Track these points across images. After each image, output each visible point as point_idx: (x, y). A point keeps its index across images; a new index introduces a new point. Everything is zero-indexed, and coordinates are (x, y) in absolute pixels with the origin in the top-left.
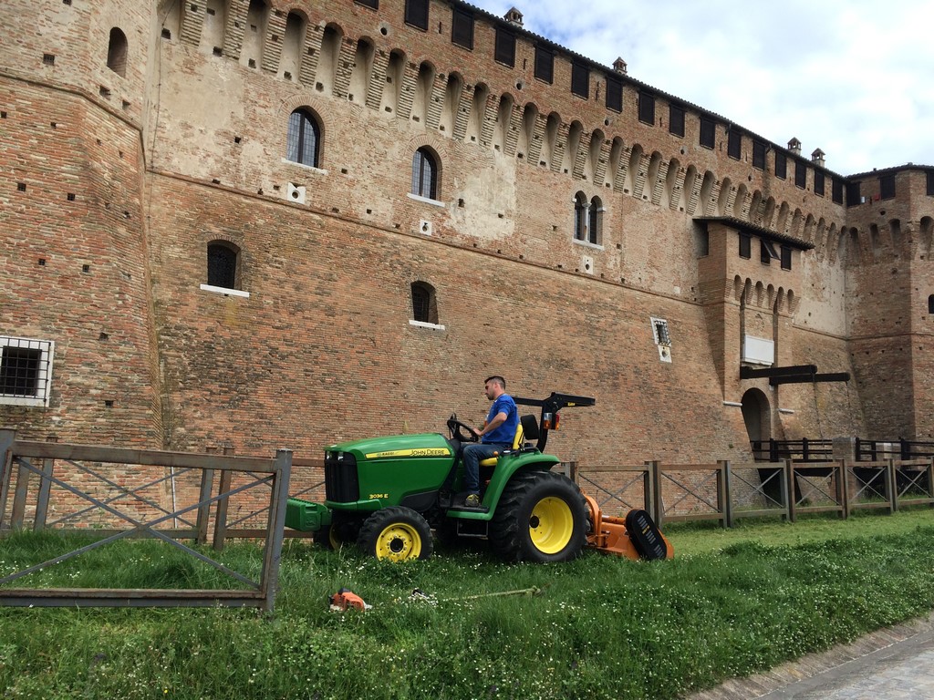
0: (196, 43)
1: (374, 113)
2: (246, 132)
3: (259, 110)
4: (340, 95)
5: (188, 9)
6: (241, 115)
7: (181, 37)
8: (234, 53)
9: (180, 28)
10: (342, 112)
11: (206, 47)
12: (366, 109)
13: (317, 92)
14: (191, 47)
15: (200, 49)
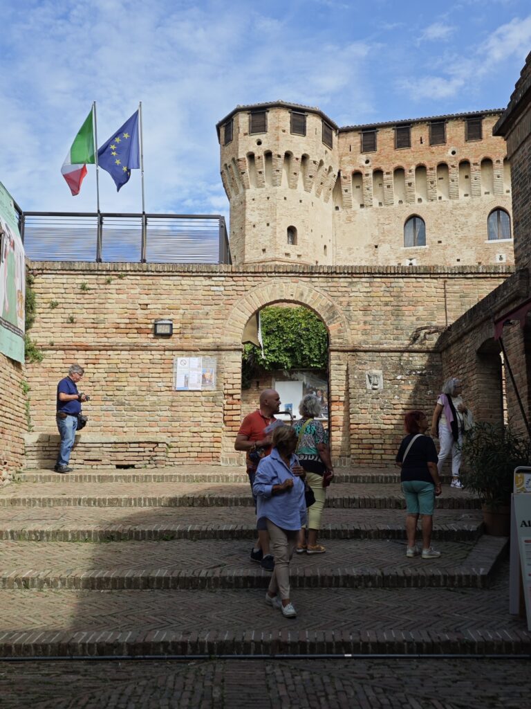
0: (350, 207)
1: (456, 201)
2: (380, 241)
3: (385, 227)
4: (432, 200)
5: (344, 193)
6: (376, 233)
7: (343, 207)
8: (369, 204)
9: (342, 203)
10: (434, 209)
11: (356, 206)
12: (451, 201)
13: (419, 204)
14: (349, 210)
15: (353, 209)
